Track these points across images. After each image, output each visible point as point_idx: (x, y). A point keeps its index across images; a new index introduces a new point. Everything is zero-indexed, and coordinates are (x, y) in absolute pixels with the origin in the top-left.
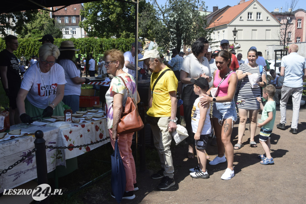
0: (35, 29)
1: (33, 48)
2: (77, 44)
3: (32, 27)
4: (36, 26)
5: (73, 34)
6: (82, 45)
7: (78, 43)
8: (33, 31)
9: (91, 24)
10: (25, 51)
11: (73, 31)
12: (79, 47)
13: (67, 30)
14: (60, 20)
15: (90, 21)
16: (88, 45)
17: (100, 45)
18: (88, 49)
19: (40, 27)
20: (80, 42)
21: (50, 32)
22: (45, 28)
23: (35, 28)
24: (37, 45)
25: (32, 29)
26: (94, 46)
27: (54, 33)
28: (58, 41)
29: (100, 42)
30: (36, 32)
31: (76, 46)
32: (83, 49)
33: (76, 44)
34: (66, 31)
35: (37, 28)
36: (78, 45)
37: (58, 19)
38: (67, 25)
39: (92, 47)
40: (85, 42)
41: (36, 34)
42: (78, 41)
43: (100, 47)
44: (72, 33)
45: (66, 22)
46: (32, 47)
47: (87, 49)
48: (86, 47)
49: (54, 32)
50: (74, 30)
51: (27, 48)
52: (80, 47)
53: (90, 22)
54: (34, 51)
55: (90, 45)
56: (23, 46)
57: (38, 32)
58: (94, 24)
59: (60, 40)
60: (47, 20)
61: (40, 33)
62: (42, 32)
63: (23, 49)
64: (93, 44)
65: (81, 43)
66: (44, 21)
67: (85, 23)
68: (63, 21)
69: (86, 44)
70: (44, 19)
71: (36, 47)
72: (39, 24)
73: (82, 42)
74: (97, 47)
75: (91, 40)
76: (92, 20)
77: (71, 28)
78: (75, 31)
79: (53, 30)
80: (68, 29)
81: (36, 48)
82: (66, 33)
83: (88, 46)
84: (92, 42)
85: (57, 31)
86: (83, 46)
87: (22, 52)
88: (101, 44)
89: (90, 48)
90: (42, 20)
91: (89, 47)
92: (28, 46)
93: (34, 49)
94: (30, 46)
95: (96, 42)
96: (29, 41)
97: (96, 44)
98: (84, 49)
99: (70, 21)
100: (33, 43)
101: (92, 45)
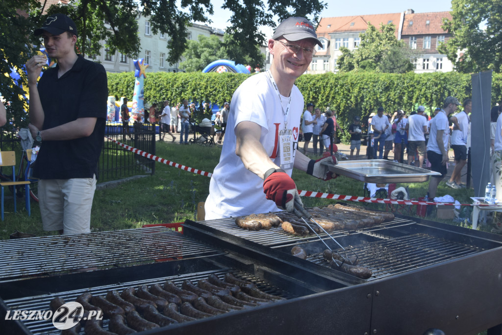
0: (366, 61)
1: (332, 92)
2: (417, 85)
3: (362, 57)
4: (369, 55)
5: (437, 68)
6: (427, 88)
7: (419, 83)
8: (362, 63)
9: (464, 46)
10: (318, 96)
11: (438, 64)
12: (421, 90)
13: (426, 62)
14: (415, 42)
15: (461, 40)
16: (439, 86)
17: (466, 87)
18: (439, 96)
19: (376, 56)
20: (424, 80)
21: (392, 65)
22: (384, 57)
23: (366, 58)
24: (340, 85)
25: (362, 60)
26: (453, 90)
27: (398, 67)
28: (380, 79)
29: (467, 81)
30: (366, 65)
31: (415, 88)
32: (429, 96)
33: (415, 84)
34: (424, 64)
35: (371, 58)
36: (418, 87)
37: (411, 42)
38: (426, 52)
39: (449, 90)
40: (434, 80)
41: (367, 68)
42: (421, 78)
43: (465, 93)
44: (434, 67)
45: (425, 46)
46: (331, 89)
47: (437, 95)
48: (436, 91)
49: (399, 65)
50: (439, 62)
51: (322, 91)
52: (423, 90)
53: (461, 42)
54: (333, 98)
55: (445, 88)
56: (316, 88)
57: (371, 66)
58: (470, 45)
59: (384, 76)
60: (389, 43)
61: (375, 67)
62: (377, 65)
63: (315, 92)
64: (450, 84)
65: (426, 84)
66: (384, 45)
67: (450, 44)
68: (420, 45)
69: (436, 85)
70: (384, 42)
71: (339, 89)
72: (375, 51)
73: (429, 80)
74: (460, 91)
75: (448, 77)
76: (465, 37)
77: (434, 57)
78: (441, 64)
79: (397, 61)
80: (428, 60)
81: (338, 92)
82: (424, 68)
83: (440, 89)
84: (449, 81)
85: (404, 62)
86: (429, 89)
87: (314, 98)
88: (468, 86)
89: (444, 93)
90: (381, 44)
91: (442, 92)
92: (324, 87)
93: (335, 93)
94: (327, 87)
95: (457, 80)
96: (327, 78)
97: (456, 85)
98: (432, 96)
99: (433, 45)
100: (333, 82)
101: (448, 86)
